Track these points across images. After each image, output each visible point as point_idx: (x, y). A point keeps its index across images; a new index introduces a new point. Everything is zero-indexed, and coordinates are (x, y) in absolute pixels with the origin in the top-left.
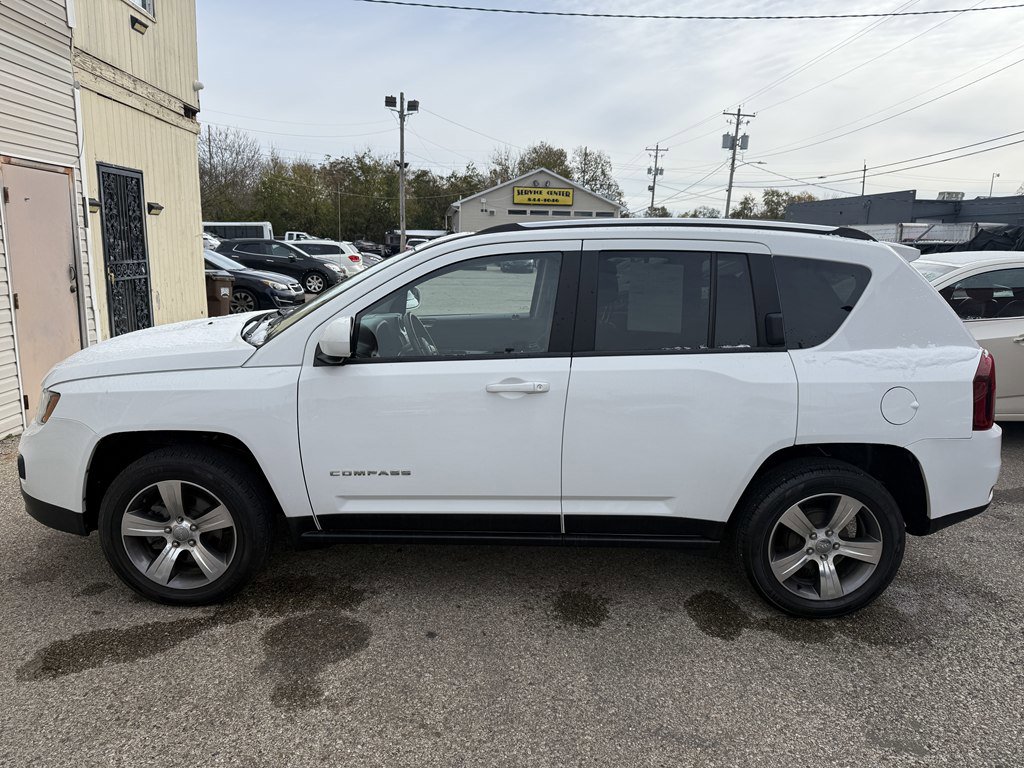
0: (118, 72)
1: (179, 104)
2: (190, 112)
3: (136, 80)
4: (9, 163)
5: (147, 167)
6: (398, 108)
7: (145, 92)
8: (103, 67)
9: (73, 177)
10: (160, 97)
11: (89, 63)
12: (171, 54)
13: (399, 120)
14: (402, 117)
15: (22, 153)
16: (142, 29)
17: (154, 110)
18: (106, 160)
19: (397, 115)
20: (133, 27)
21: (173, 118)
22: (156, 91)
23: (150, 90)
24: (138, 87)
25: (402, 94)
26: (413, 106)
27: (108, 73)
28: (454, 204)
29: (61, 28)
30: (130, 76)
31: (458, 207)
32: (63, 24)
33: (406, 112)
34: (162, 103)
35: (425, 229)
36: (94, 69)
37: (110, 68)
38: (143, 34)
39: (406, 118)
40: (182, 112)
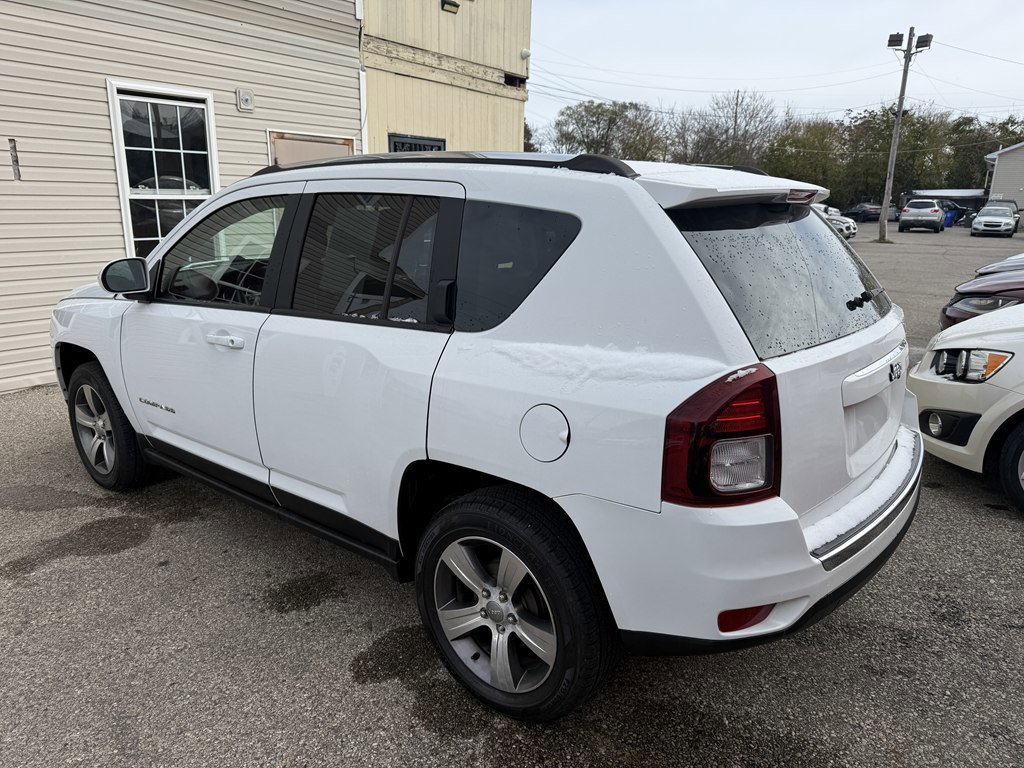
0: (420, 52)
1: (497, 74)
2: (514, 81)
3: (440, 57)
4: (282, 138)
5: (452, 135)
6: (904, 46)
7: (453, 66)
8: (401, 49)
9: (353, 148)
10: (470, 69)
11: (384, 47)
12: (492, 28)
13: (903, 61)
14: (908, 57)
15: (297, 129)
16: (454, 9)
17: (466, 82)
18: (401, 131)
19: (902, 54)
20: (443, 9)
21: (491, 88)
22: (467, 64)
23: (460, 64)
24: (443, 62)
25: (912, 29)
26: (925, 41)
27: (407, 54)
28: (989, 156)
29: (349, 21)
30: (434, 54)
31: (994, 160)
32: (353, 17)
33: (913, 50)
34: (474, 74)
35: (958, 188)
36: (388, 52)
37: (410, 50)
38: (455, 13)
39: (913, 57)
40: (502, 81)
